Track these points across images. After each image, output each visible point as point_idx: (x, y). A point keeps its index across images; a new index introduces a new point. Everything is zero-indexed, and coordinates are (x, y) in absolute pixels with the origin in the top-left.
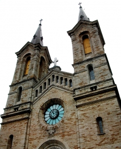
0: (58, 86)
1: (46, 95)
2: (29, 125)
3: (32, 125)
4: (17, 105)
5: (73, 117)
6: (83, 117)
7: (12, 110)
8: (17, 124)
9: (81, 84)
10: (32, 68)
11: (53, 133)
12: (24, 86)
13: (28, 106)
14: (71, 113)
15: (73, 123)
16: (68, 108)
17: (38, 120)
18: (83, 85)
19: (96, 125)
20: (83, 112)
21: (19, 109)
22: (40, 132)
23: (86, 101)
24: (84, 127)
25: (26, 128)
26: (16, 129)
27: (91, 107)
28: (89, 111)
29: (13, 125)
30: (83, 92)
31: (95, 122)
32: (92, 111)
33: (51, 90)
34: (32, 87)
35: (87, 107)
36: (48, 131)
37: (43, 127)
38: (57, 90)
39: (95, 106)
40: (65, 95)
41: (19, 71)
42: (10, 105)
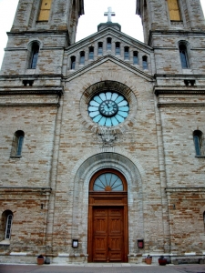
0: (120, 61)
1: (94, 70)
2: (59, 117)
3: (65, 118)
4: (31, 76)
5: (151, 121)
6: (170, 124)
7: (18, 83)
8: (32, 112)
9: (167, 69)
10: (62, 11)
11: (112, 141)
12: (44, 41)
13: (57, 82)
14: (146, 113)
15: (150, 130)
16: (140, 104)
17: (78, 113)
18: (170, 72)
19: (192, 142)
20: (171, 117)
21: (35, 84)
22: (83, 134)
23: (176, 99)
24: (172, 141)
25: (53, 123)
26: (29, 120)
27: (185, 111)
28: (181, 117)
29: (22, 111)
30: (171, 83)
31: (192, 137)
32: (187, 118)
33: (105, 64)
34: (64, 49)
35: (177, 110)
36: (100, 135)
37: (91, 127)
38: (120, 68)
39: (191, 110)
40: (134, 81)
41: (29, 8)
42: (12, 72)
